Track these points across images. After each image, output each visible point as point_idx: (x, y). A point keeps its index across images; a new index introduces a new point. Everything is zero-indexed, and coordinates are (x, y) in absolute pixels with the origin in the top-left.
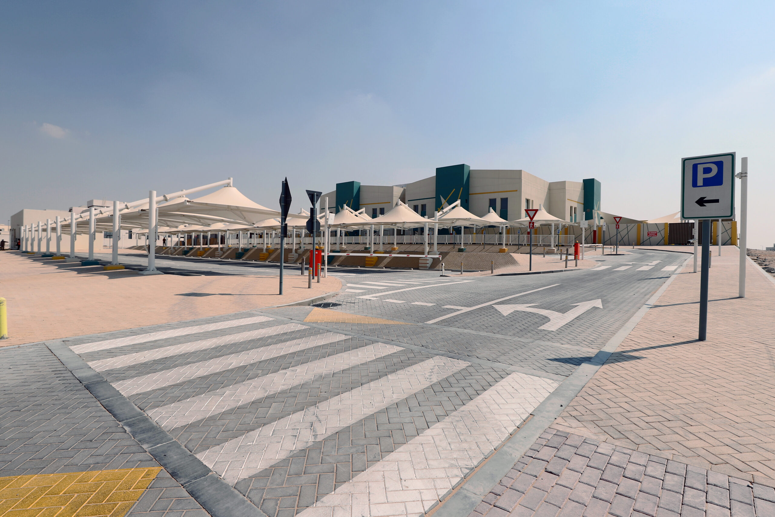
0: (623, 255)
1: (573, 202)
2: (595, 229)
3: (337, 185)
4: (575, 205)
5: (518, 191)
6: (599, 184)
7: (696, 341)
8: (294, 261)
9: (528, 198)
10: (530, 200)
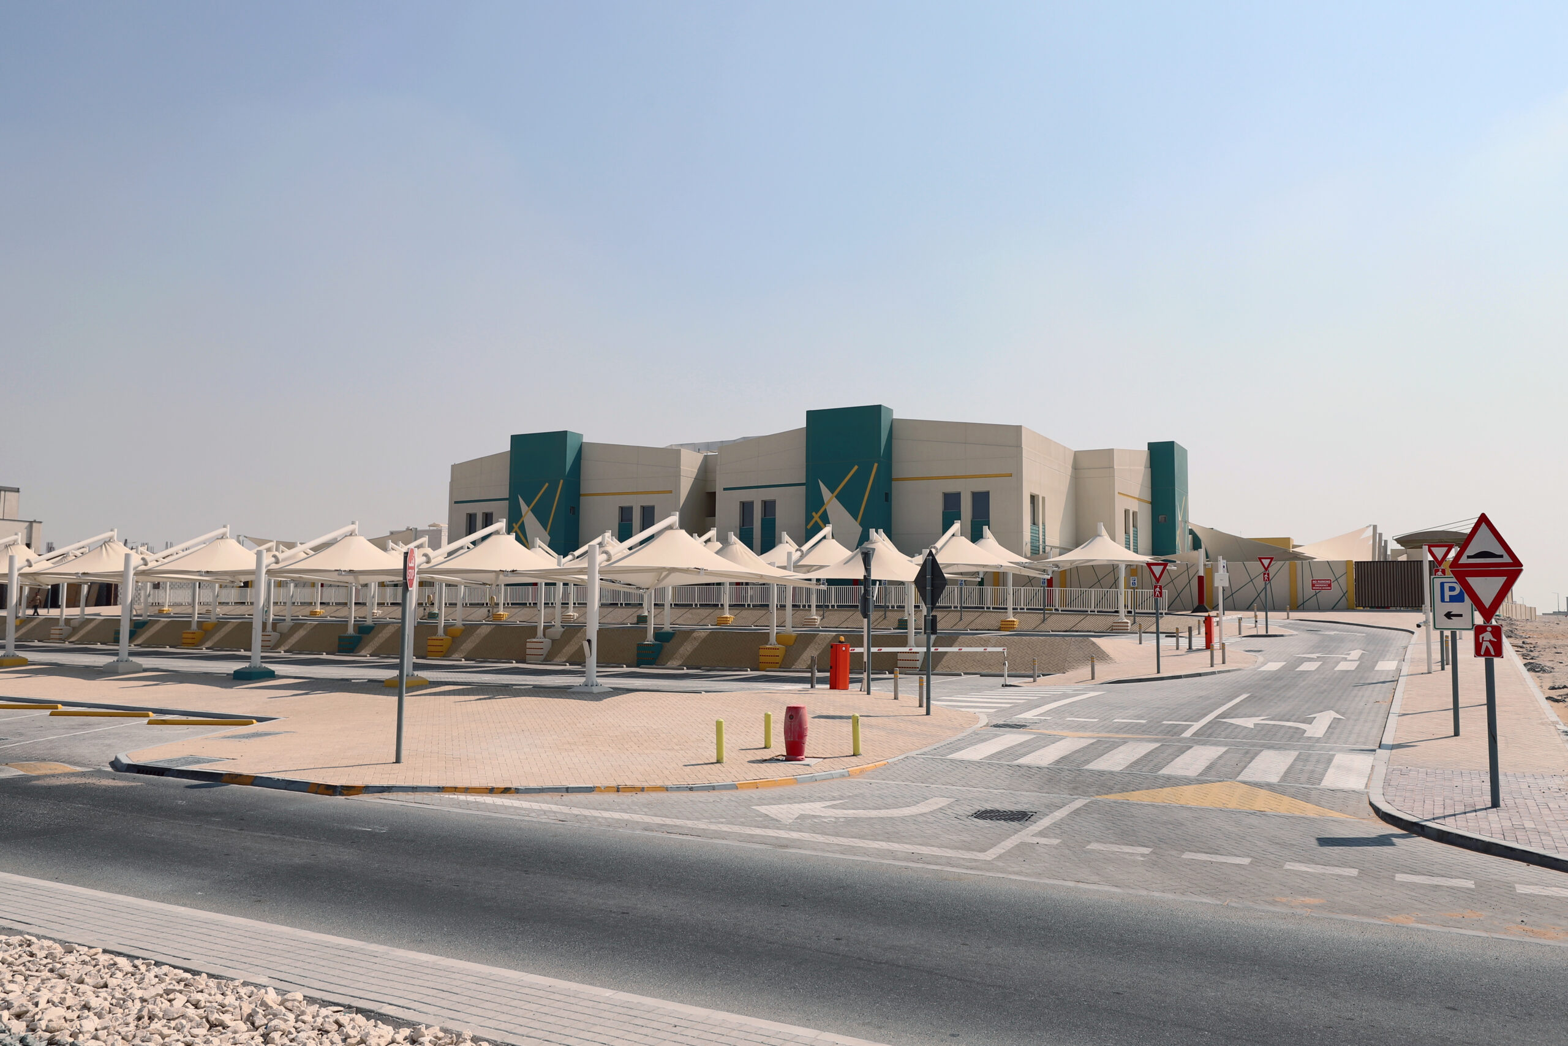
0: (1282, 636)
1: (1130, 499)
2: (1202, 573)
3: (513, 438)
4: (1134, 506)
5: (1014, 475)
6: (1184, 452)
7: (1452, 736)
8: (544, 656)
9: (1036, 492)
10: (1038, 495)
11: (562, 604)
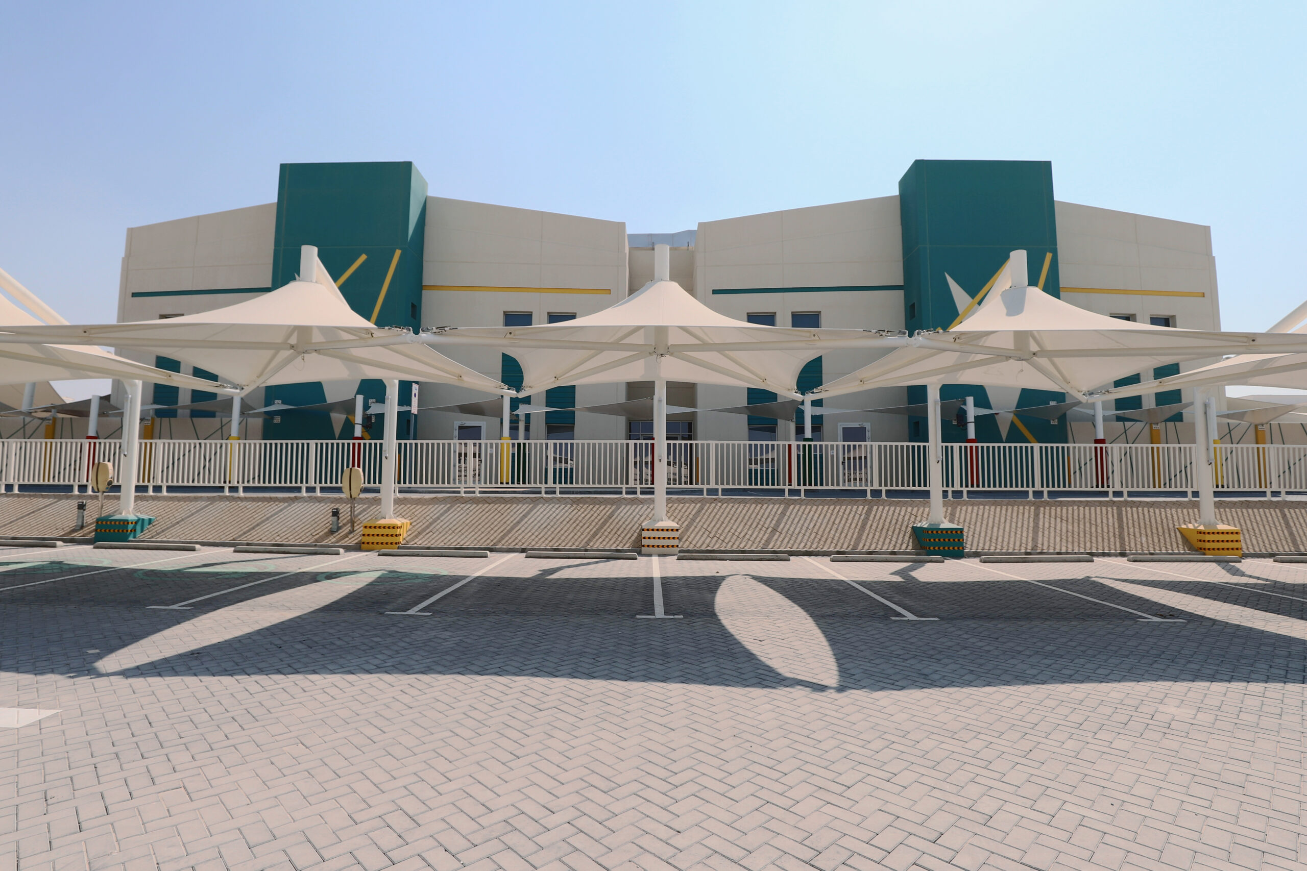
5: (1207, 296)
11: (652, 493)
